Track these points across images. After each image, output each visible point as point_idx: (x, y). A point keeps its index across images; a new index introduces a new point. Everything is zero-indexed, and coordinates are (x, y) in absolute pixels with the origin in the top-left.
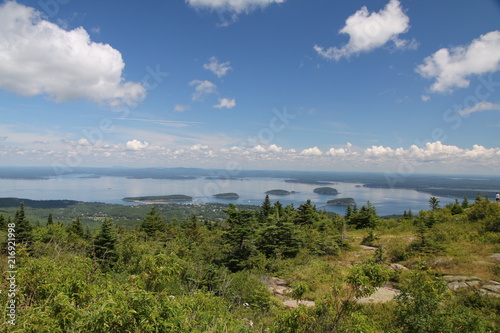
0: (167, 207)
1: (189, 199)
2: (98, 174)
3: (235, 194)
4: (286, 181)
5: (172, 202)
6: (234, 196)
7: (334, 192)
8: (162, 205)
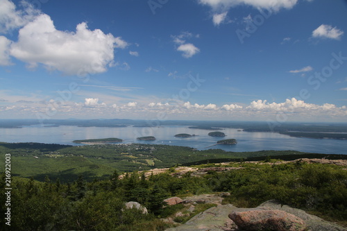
0: (104, 147)
1: (120, 141)
2: (57, 124)
3: (153, 137)
4: (190, 128)
5: (108, 143)
6: (152, 139)
7: (223, 135)
8: (100, 146)
